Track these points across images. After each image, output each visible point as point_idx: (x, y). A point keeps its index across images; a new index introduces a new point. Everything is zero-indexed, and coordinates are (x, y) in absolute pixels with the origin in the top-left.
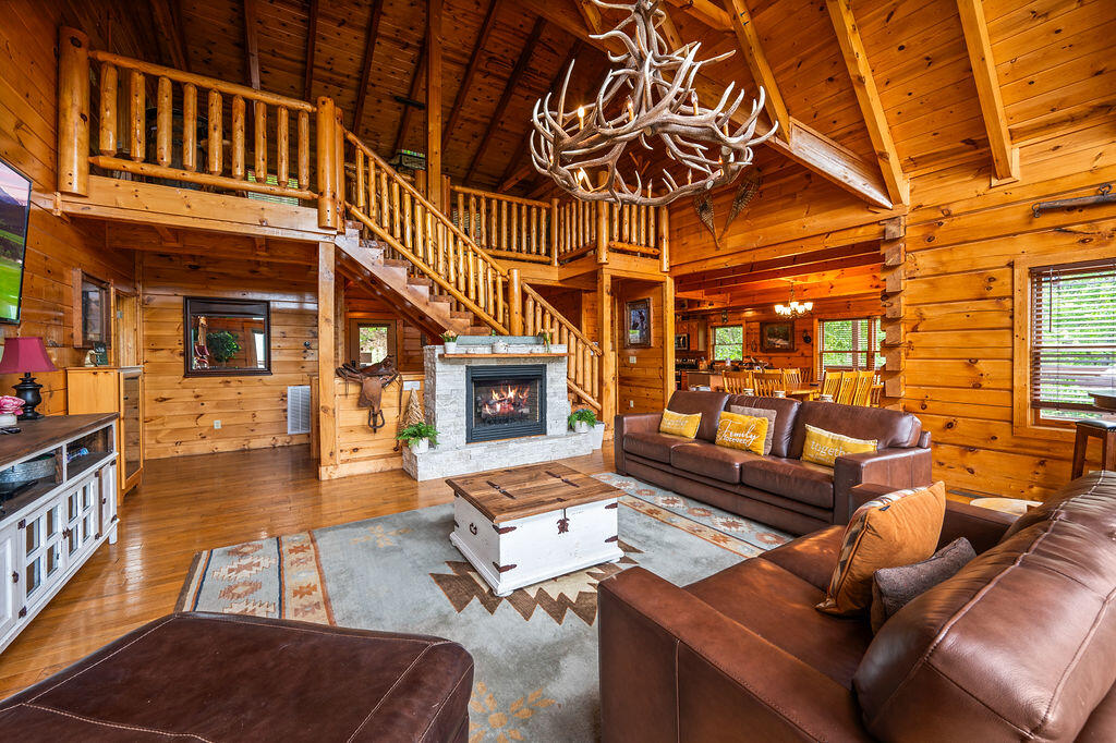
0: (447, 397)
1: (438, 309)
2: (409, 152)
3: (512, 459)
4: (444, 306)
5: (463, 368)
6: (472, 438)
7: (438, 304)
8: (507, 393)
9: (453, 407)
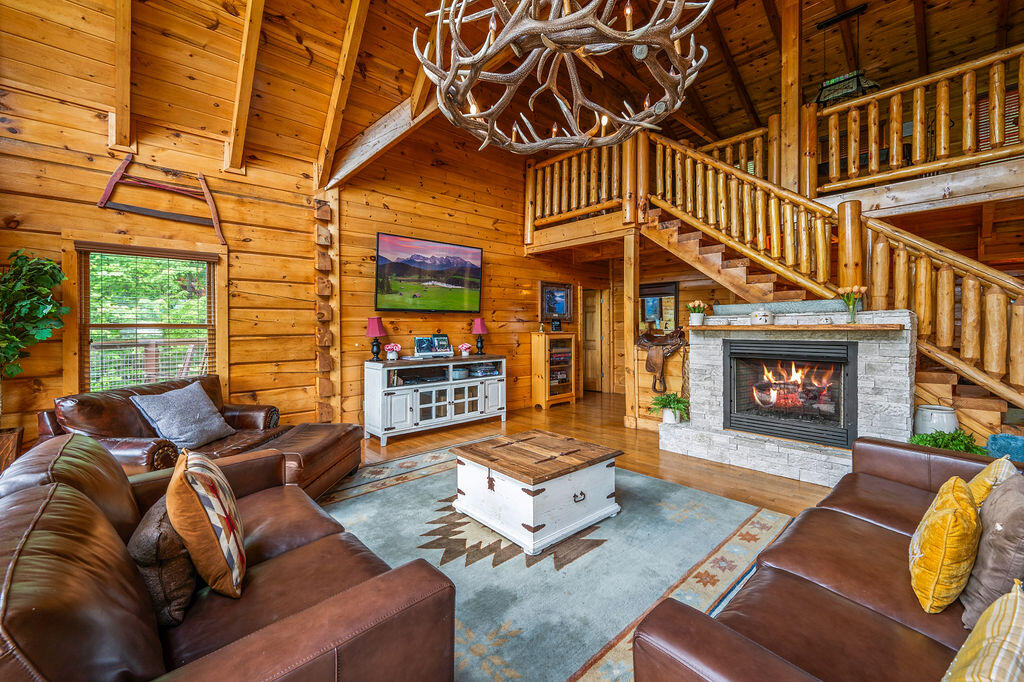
0: (702, 372)
1: (731, 276)
2: (833, 81)
3: (772, 465)
4: (739, 272)
5: (719, 341)
6: (729, 424)
7: (732, 271)
8: (789, 374)
9: (708, 383)
